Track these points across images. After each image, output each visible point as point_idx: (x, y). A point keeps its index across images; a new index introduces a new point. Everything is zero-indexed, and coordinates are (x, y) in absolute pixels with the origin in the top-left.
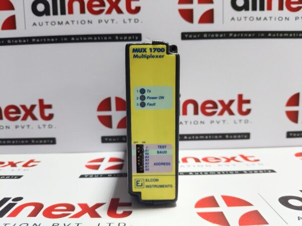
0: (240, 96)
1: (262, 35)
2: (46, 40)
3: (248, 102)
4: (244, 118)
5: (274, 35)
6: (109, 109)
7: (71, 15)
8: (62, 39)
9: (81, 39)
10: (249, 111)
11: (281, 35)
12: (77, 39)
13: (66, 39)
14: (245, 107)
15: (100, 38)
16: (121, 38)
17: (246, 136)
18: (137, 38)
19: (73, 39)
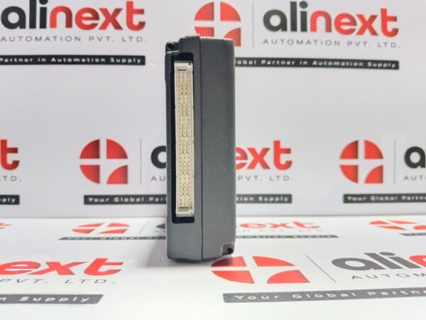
0: (277, 144)
1: (305, 63)
2: (18, 60)
3: (288, 151)
4: (282, 173)
5: (321, 64)
6: (97, 156)
7: (53, 30)
8: (39, 60)
9: (65, 60)
10: (289, 164)
11: (330, 64)
12: (60, 60)
13: (44, 60)
14: (284, 158)
15: (90, 60)
16: (118, 61)
17: (287, 199)
18: (139, 61)
19: (53, 60)
